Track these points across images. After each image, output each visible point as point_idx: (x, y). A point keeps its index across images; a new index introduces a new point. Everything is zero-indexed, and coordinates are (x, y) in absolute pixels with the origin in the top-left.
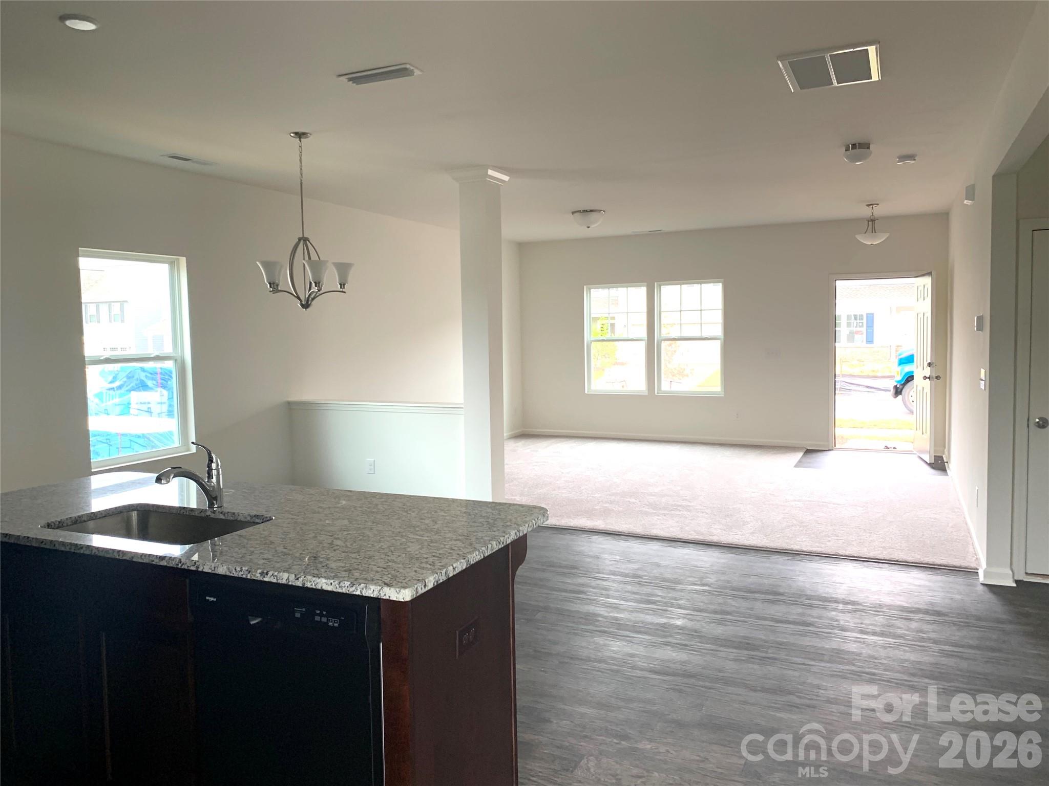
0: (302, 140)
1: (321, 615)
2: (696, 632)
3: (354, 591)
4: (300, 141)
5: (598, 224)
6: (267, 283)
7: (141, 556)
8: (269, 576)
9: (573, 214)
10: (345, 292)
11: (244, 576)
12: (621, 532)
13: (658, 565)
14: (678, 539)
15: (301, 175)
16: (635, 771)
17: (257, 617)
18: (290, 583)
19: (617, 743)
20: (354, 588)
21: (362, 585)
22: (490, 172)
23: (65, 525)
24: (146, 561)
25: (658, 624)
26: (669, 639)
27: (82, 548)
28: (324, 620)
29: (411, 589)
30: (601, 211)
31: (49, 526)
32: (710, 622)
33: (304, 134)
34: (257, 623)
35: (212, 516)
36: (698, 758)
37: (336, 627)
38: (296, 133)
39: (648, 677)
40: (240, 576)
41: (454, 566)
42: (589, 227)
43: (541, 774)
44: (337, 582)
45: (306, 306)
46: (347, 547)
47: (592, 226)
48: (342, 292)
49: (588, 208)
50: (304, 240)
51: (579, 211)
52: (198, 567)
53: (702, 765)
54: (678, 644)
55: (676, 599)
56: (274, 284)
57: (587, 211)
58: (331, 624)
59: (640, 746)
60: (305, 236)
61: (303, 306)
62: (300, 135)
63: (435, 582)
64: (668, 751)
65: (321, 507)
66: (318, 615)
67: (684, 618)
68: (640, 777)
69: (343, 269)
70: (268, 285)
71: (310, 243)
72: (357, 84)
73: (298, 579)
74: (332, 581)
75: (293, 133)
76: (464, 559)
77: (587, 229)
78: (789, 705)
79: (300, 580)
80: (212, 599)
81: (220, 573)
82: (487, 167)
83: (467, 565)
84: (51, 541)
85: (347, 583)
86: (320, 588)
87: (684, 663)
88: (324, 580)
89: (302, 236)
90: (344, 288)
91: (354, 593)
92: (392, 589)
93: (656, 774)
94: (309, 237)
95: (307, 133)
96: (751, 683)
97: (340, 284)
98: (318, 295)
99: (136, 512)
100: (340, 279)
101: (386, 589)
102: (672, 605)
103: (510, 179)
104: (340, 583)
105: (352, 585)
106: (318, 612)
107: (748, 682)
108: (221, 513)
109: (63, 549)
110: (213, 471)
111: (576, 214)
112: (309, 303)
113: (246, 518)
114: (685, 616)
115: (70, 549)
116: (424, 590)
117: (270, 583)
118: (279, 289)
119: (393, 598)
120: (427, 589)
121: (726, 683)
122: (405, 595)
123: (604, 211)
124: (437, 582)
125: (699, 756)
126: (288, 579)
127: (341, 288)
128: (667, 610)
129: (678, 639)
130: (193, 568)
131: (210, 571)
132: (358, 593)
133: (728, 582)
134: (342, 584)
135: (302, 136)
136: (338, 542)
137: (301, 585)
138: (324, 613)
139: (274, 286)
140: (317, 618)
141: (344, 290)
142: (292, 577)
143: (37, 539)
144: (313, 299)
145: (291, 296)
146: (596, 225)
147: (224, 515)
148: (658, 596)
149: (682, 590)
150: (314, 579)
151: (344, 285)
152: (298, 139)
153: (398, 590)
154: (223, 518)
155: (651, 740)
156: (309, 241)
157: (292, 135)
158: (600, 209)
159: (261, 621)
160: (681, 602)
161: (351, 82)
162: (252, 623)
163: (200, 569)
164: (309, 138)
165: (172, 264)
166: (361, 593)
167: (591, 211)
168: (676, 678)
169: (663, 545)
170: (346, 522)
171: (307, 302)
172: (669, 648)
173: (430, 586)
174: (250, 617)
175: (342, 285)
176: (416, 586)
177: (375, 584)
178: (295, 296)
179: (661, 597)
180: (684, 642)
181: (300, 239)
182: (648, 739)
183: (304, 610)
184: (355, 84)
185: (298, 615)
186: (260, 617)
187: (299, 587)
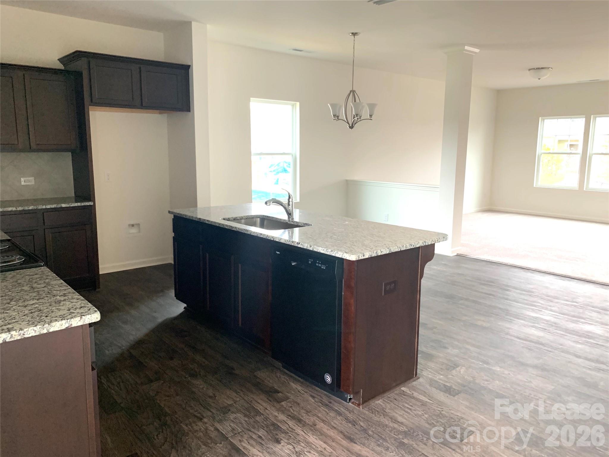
0: (355, 36)
1: (319, 263)
2: (555, 324)
3: (332, 254)
4: (354, 37)
5: (547, 76)
6: (332, 115)
7: (254, 233)
8: (300, 244)
9: (529, 71)
10: (372, 120)
11: (291, 244)
12: (530, 268)
13: (547, 288)
14: (568, 276)
15: (354, 56)
16: (486, 378)
17: (295, 262)
18: (308, 248)
19: (481, 365)
20: (332, 253)
21: (336, 251)
22: (466, 48)
23: (230, 220)
24: (255, 235)
25: (533, 317)
26: (536, 325)
27: (233, 228)
28: (320, 265)
29: (356, 255)
30: (550, 68)
31: (224, 219)
32: (567, 321)
33: (356, 33)
34: (295, 265)
35: (289, 222)
36: (526, 380)
37: (324, 269)
38: (352, 33)
39: (513, 340)
40: (289, 244)
41: (382, 250)
42: (539, 79)
43: (433, 369)
44: (326, 249)
45: (351, 127)
46: (338, 238)
47: (542, 78)
48: (371, 119)
49: (540, 67)
50: (353, 92)
51: (534, 69)
52: (274, 239)
53: (527, 384)
54: (540, 328)
55: (550, 306)
56: (335, 115)
57: (539, 68)
58: (322, 267)
59: (494, 368)
60: (354, 89)
61: (350, 127)
62: (354, 34)
63: (369, 255)
64: (509, 374)
65: (336, 223)
66: (318, 263)
67: (551, 316)
68: (488, 381)
69: (372, 107)
70: (333, 116)
71: (356, 94)
72: (379, 5)
73: (311, 247)
74: (324, 249)
75: (351, 33)
76: (388, 249)
77: (539, 80)
78: (598, 369)
79: (312, 247)
80: (278, 253)
81: (282, 242)
82: (464, 45)
83: (389, 252)
84: (223, 224)
85: (330, 250)
86: (319, 251)
87: (539, 337)
88: (321, 248)
89: (352, 89)
90: (372, 117)
91: (332, 255)
92: (348, 254)
93: (497, 382)
94: (356, 90)
95: (358, 33)
96: (578, 354)
97: (370, 116)
98: (358, 121)
99: (259, 219)
100: (370, 112)
101: (345, 254)
102: (547, 309)
103: (480, 51)
104: (327, 250)
105: (332, 251)
106: (318, 262)
107: (577, 353)
108: (292, 221)
109: (227, 228)
110: (290, 202)
111: (531, 71)
112: (353, 125)
113: (302, 224)
114: (552, 316)
115: (229, 228)
116: (363, 258)
117: (300, 248)
118: (339, 118)
119: (348, 258)
120: (365, 257)
121: (562, 352)
122: (353, 258)
123: (551, 68)
124: (371, 256)
125: (527, 380)
126: (307, 246)
127: (370, 117)
128: (541, 311)
129: (542, 325)
130: (272, 239)
131: (278, 241)
132: (334, 255)
133: (591, 303)
134: (328, 251)
135: (356, 35)
136: (335, 236)
137: (312, 250)
138: (320, 262)
139: (336, 117)
140: (317, 264)
141: (371, 118)
142: (309, 246)
143: (218, 223)
144: (355, 123)
145: (344, 121)
146: (545, 77)
147: (293, 222)
148: (539, 303)
149: (557, 303)
150: (317, 247)
151: (372, 115)
152: (353, 36)
153: (350, 255)
154: (293, 224)
155: (501, 367)
156: (355, 92)
157: (350, 34)
158: (549, 67)
159: (296, 264)
160: (553, 308)
161: (375, 4)
162: (293, 264)
163: (275, 240)
164: (359, 36)
165: (293, 105)
166: (335, 255)
167: (542, 68)
168: (531, 343)
169: (556, 278)
170: (343, 230)
171: (352, 125)
172: (534, 329)
173: (367, 256)
174: (292, 262)
175: (371, 116)
176: (358, 255)
177: (341, 252)
178: (345, 121)
179: (541, 304)
180: (545, 328)
181: (351, 92)
182: (500, 367)
183: (312, 260)
184: (377, 5)
185: (310, 262)
186: (296, 262)
187: (311, 250)
